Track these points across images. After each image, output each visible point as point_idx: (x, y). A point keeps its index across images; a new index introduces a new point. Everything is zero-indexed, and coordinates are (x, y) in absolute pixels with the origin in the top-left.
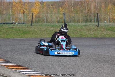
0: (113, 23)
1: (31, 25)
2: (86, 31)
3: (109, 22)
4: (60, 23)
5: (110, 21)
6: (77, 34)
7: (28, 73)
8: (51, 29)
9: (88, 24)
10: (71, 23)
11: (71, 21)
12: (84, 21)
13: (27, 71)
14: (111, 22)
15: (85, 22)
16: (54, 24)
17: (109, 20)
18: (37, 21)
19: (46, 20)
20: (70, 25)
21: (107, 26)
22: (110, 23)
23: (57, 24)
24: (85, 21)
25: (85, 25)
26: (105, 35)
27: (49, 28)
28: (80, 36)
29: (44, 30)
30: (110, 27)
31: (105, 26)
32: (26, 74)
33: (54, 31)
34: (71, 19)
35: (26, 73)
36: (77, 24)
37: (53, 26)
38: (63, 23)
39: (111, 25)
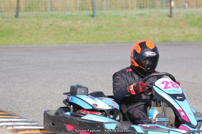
1: (17, 16)
6: (121, 34)
7: (13, 126)
10: (107, 10)
11: (107, 7)
13: (10, 122)
16: (69, 13)
18: (29, 8)
28: (130, 40)
32: (9, 128)
35: (7, 126)
36: (123, 13)
38: (89, 9)
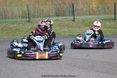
0: (93, 16)
2: (58, 28)
3: (89, 15)
4: (23, 18)
5: (90, 13)
8: (11, 27)
9: (60, 18)
12: (55, 14)
14: (91, 15)
15: (57, 16)
17: (88, 12)
19: (5, 16)
20: (37, 20)
21: (86, 20)
22: (90, 17)
23: (19, 20)
24: (57, 14)
25: (57, 20)
26: (84, 33)
27: (8, 26)
29: (2, 29)
30: (90, 22)
31: (83, 21)
33: (15, 29)
34: (37, 13)
37: (13, 23)
39: (91, 18)
